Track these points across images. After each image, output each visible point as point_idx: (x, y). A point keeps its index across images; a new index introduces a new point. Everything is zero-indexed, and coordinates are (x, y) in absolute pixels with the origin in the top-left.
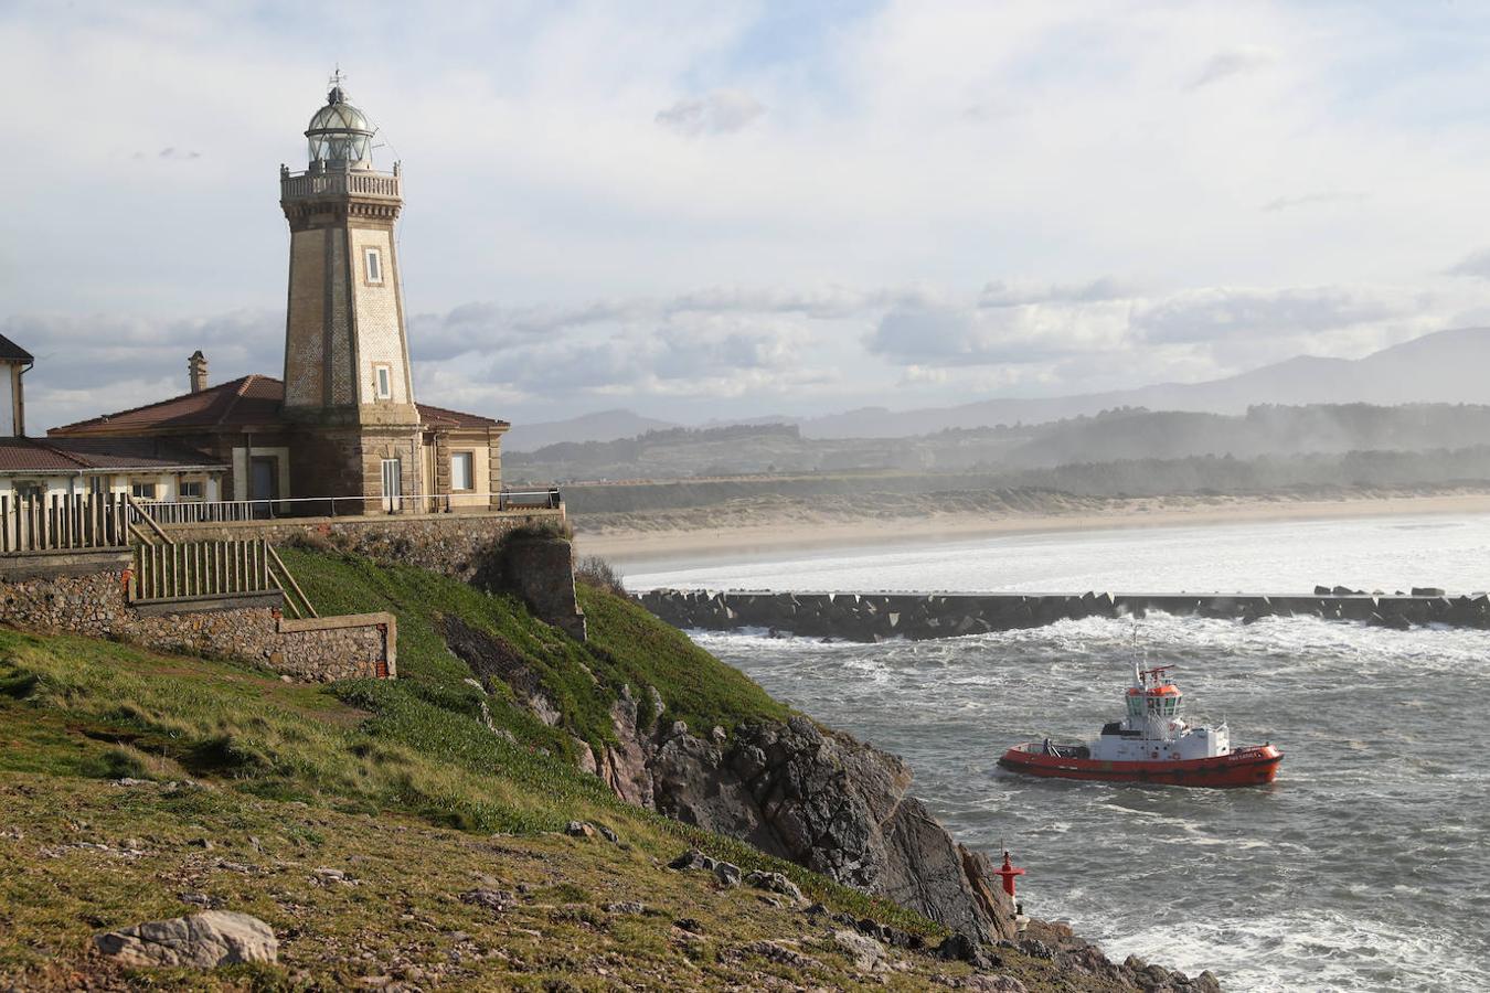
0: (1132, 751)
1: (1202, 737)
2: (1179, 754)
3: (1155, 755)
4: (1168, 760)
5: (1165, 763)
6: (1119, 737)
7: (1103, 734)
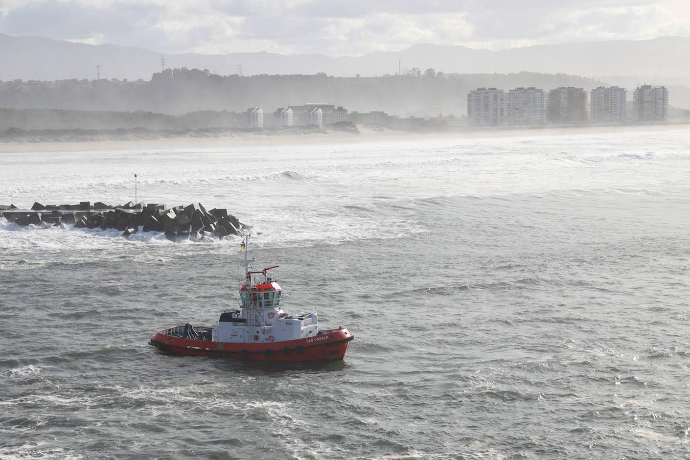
0: (239, 335)
1: (289, 324)
2: (272, 337)
3: (256, 338)
4: (266, 341)
5: (263, 344)
6: (231, 323)
7: (220, 321)
